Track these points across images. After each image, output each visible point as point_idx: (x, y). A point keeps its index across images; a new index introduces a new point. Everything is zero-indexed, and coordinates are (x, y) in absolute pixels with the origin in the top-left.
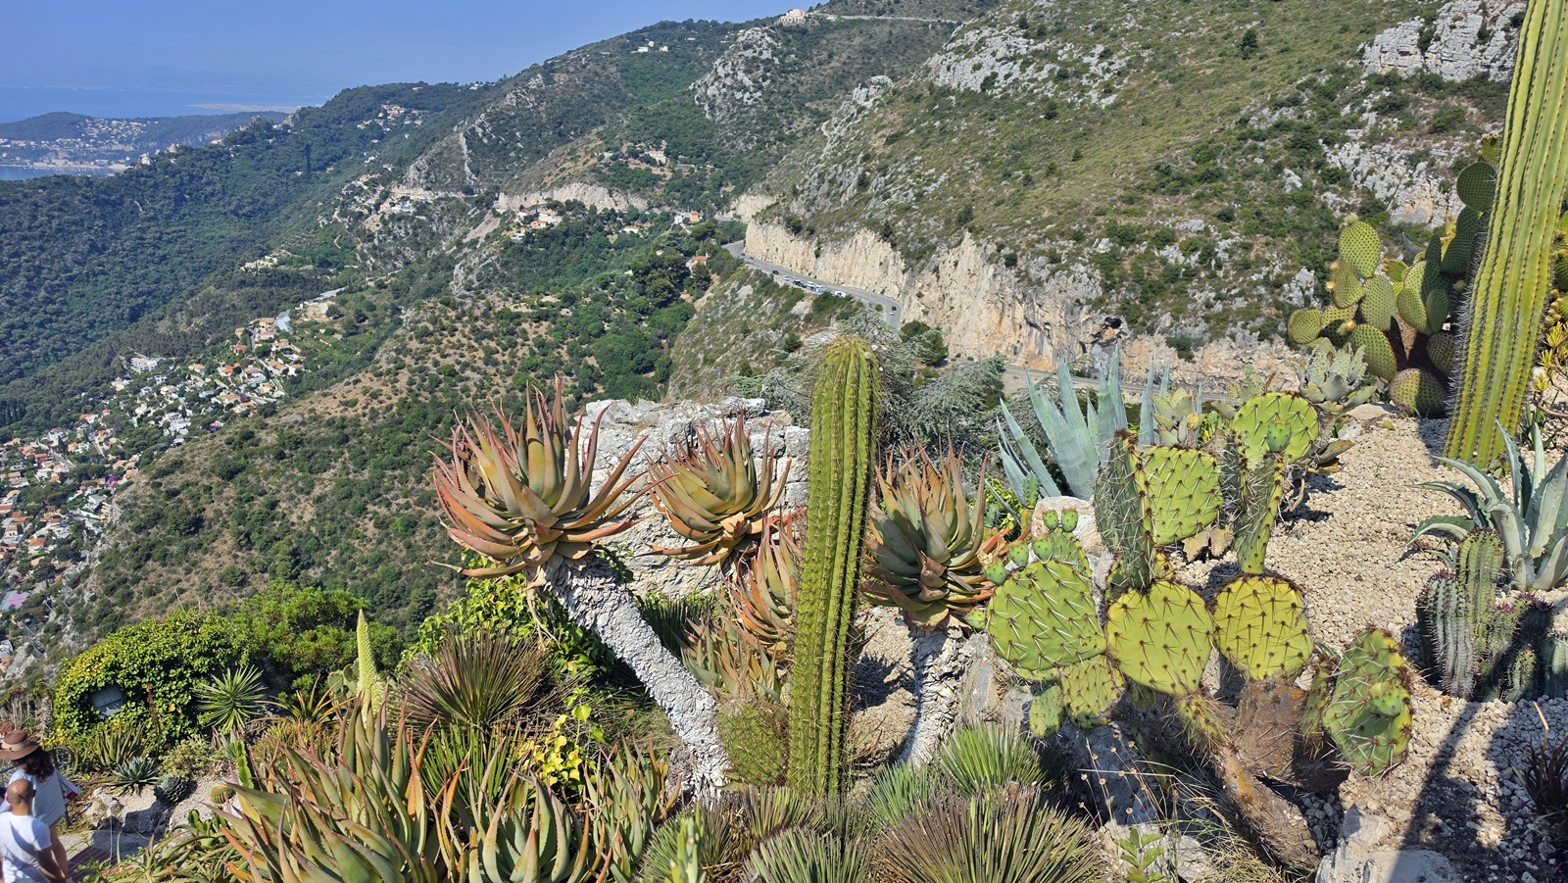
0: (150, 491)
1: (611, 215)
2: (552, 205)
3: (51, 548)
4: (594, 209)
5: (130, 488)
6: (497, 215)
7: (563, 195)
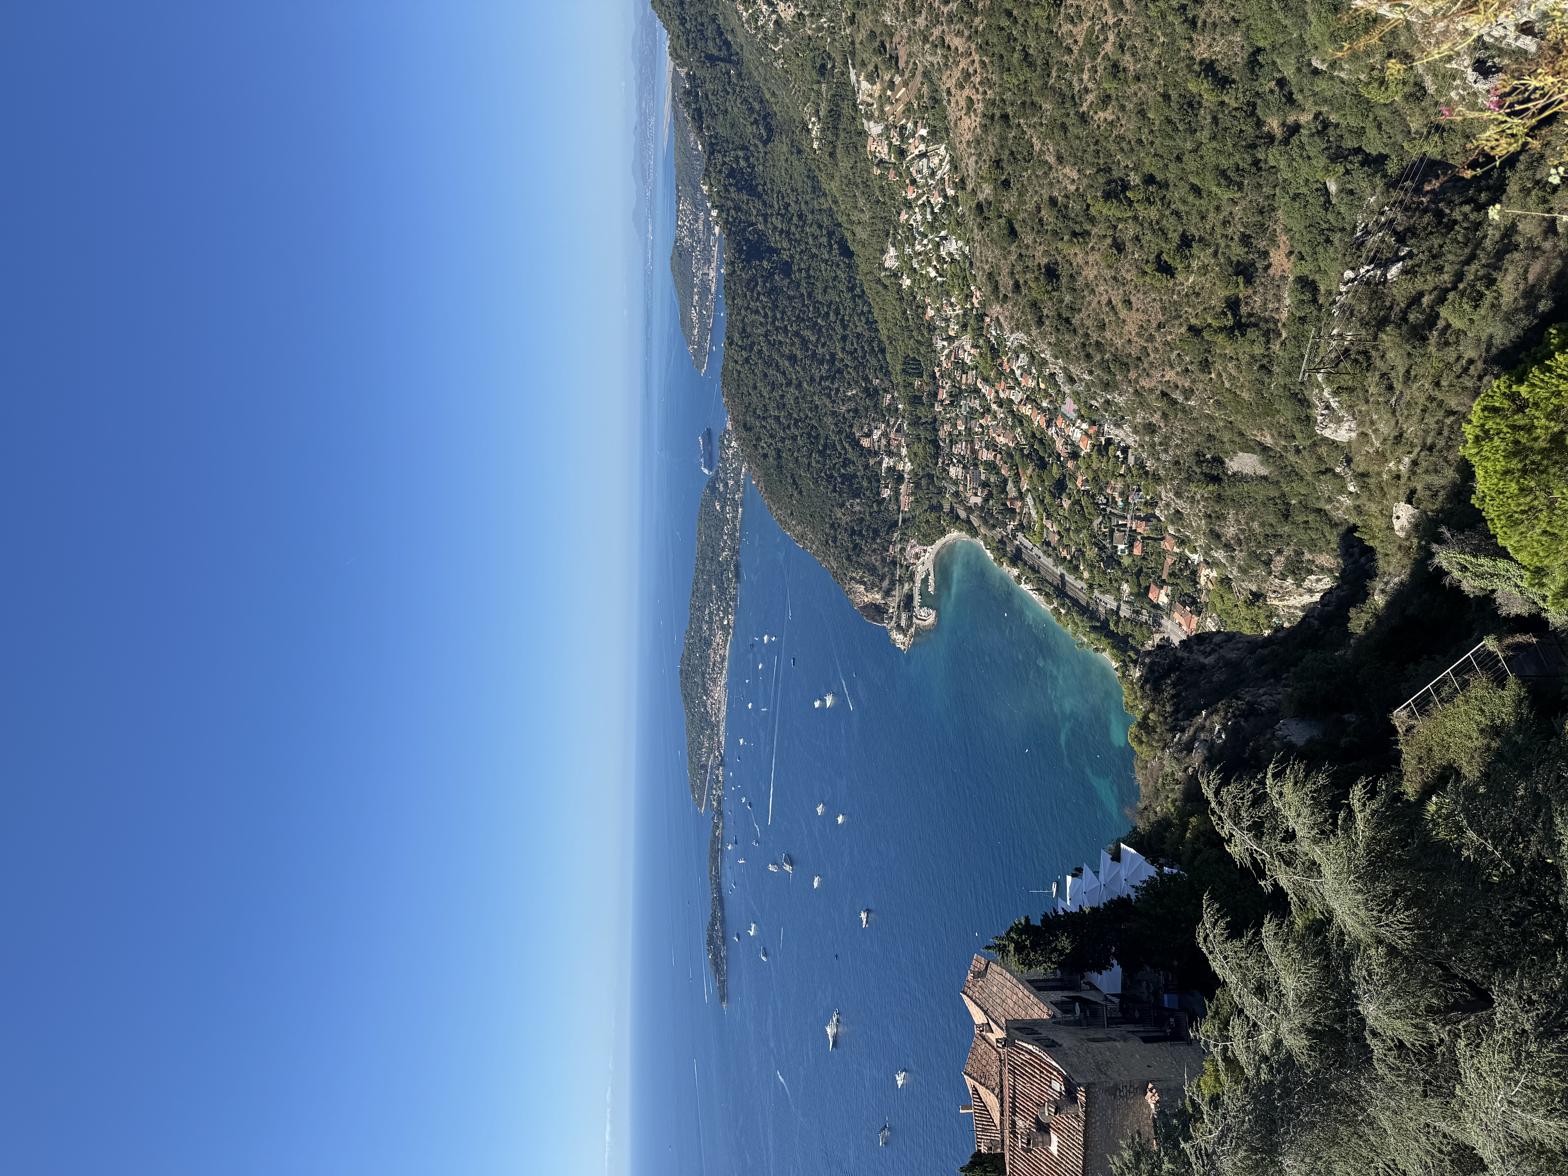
3: (1034, 371)
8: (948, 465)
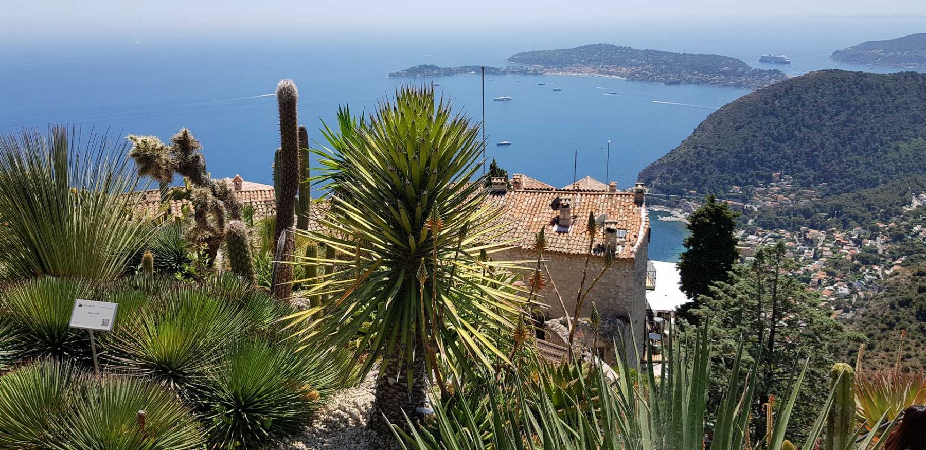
0: (909, 283)
3: (833, 299)
5: (897, 276)
8: (757, 235)
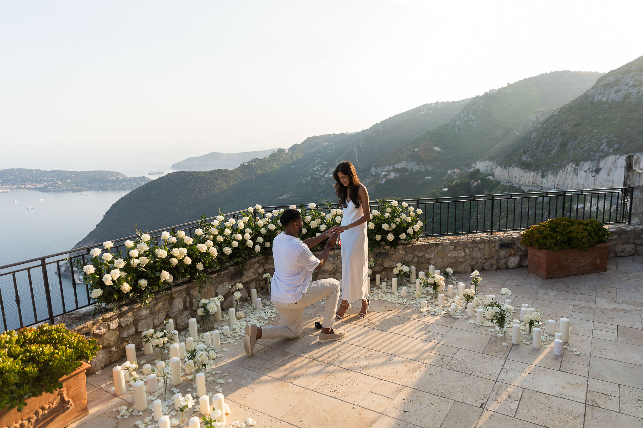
1: (418, 172)
2: (396, 170)
4: (412, 171)
6: (372, 175)
7: (399, 166)
